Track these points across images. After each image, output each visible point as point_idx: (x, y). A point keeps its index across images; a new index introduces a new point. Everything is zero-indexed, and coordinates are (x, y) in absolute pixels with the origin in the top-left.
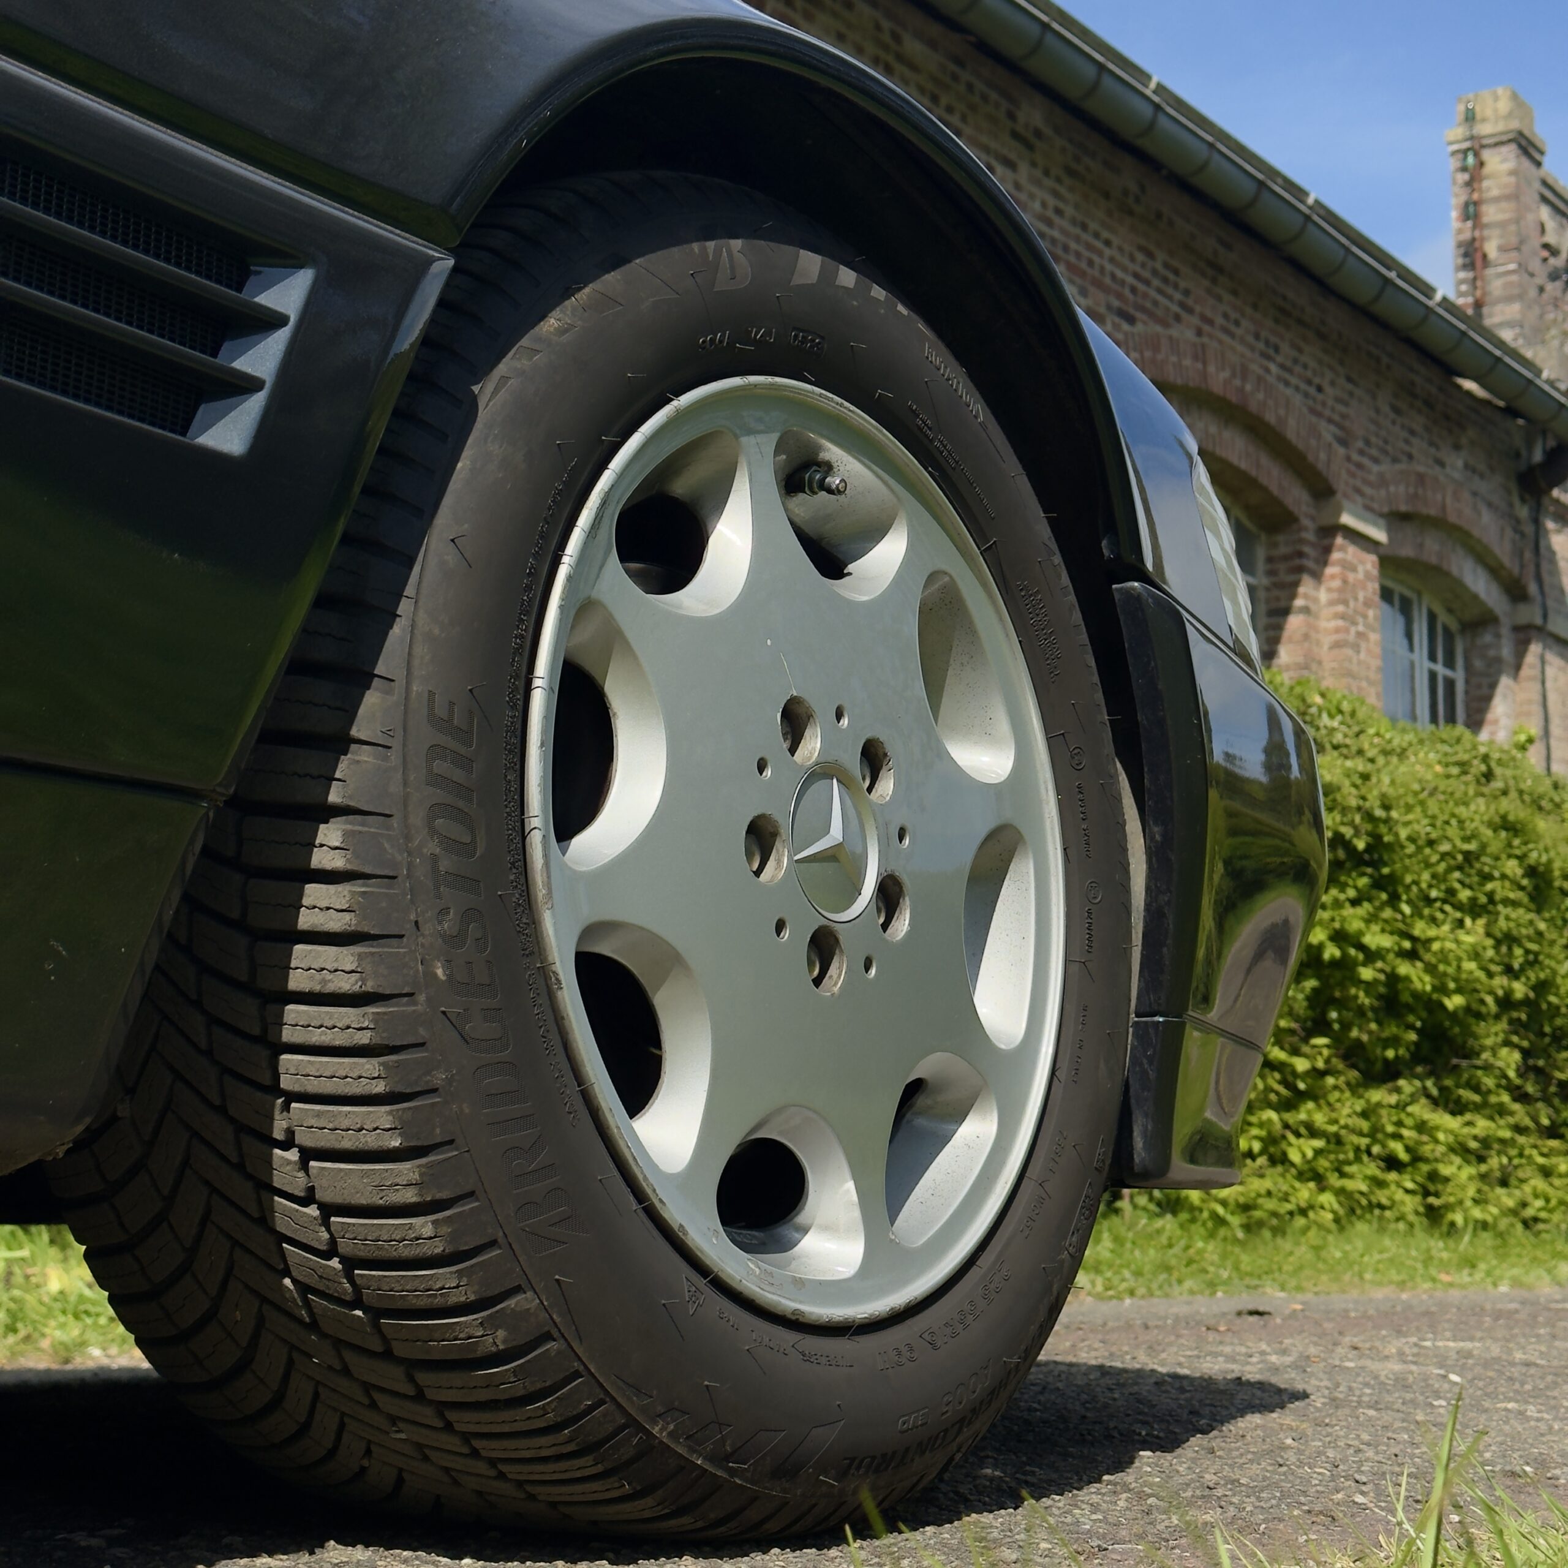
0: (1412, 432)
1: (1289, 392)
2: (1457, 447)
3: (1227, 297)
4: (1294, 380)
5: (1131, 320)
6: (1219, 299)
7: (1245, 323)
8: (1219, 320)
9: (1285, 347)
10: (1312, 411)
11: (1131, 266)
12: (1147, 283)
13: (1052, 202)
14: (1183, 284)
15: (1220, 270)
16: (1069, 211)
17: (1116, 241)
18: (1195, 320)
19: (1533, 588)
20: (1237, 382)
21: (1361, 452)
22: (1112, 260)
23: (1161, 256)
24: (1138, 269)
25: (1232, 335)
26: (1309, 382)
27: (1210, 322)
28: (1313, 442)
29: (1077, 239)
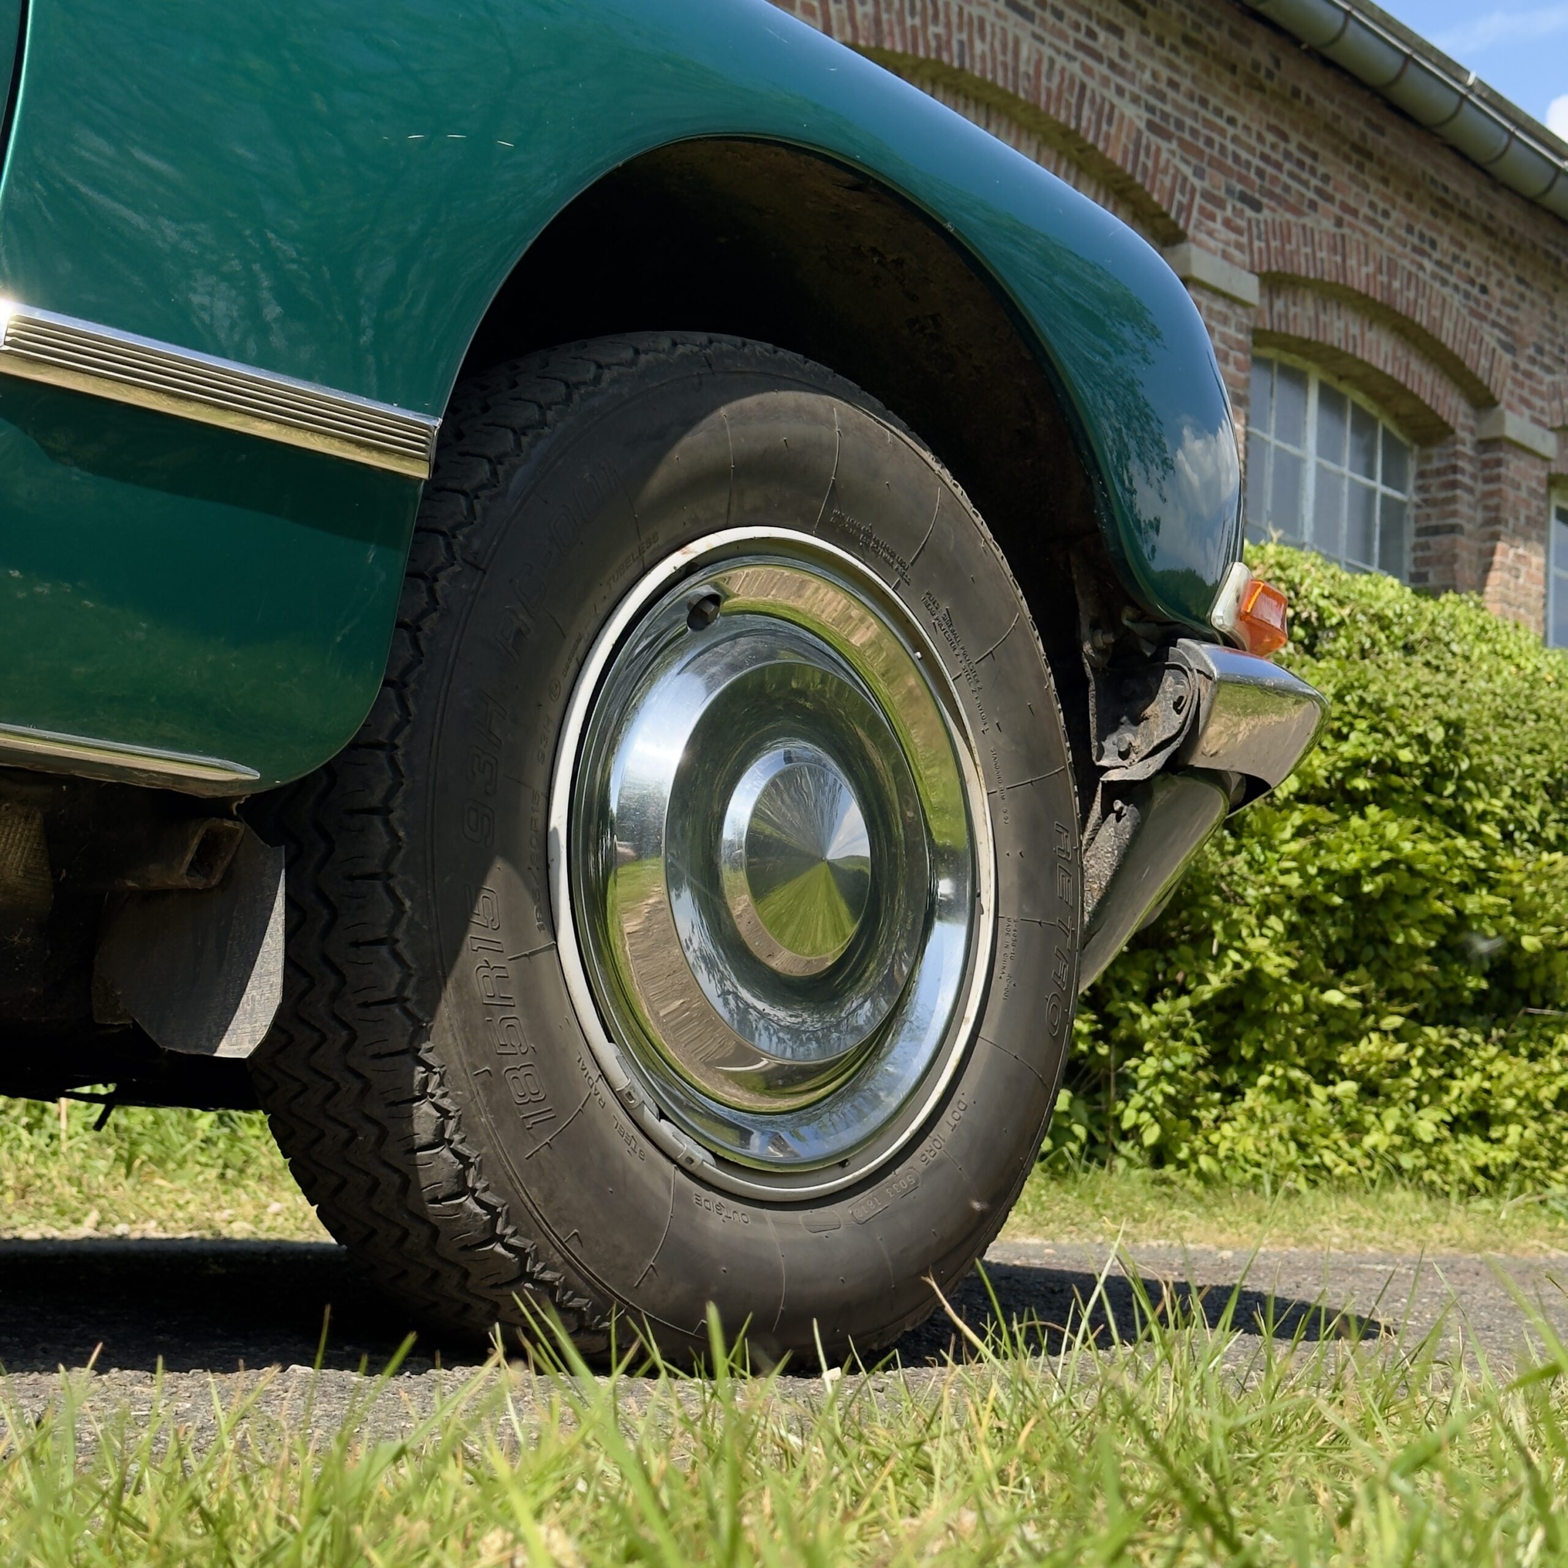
1: (1446, 291)
3: (1374, 184)
4: (1453, 279)
5: (1257, 207)
6: (1366, 187)
7: (1395, 214)
8: (1365, 210)
9: (1444, 243)
10: (1473, 313)
11: (1259, 148)
12: (1278, 166)
13: (1165, 73)
14: (1321, 170)
15: (1369, 155)
16: (1186, 84)
17: (1241, 120)
18: (1334, 209)
20: (1384, 278)
21: (1532, 361)
22: (1235, 139)
23: (1295, 138)
24: (1267, 150)
25: (1380, 228)
26: (1472, 282)
27: (1354, 213)
28: (1474, 347)
29: (1195, 116)
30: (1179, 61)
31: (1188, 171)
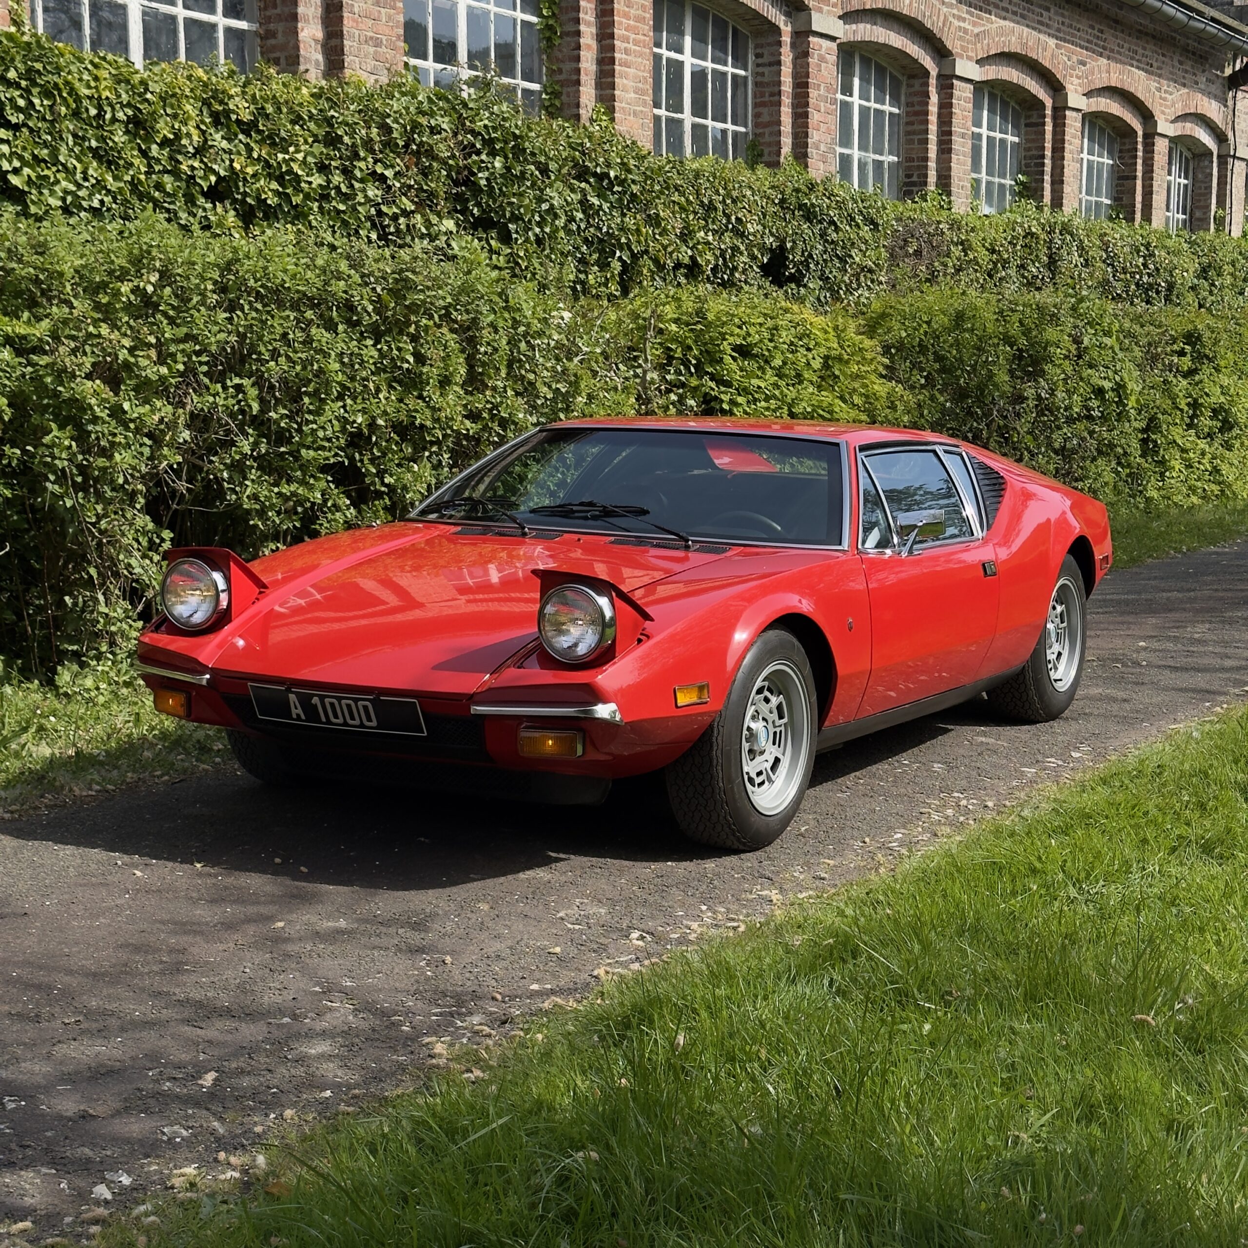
0: (1186, 71)
1: (1140, 73)
2: (1204, 71)
3: (1120, 35)
4: (1142, 66)
5: (1084, 64)
7: (1126, 45)
8: (1117, 48)
9: (1140, 51)
10: (1148, 78)
13: (1061, 19)
14: (1104, 36)
15: (1118, 22)
16: (1067, 21)
17: (1081, 27)
18: (1107, 52)
19: (1230, 135)
20: (1121, 77)
21: (1166, 92)
23: (1097, 26)
25: (1119, 53)
26: (1148, 64)
27: (1112, 51)
28: (1148, 96)
30: (1066, 13)
31: (1066, 59)
